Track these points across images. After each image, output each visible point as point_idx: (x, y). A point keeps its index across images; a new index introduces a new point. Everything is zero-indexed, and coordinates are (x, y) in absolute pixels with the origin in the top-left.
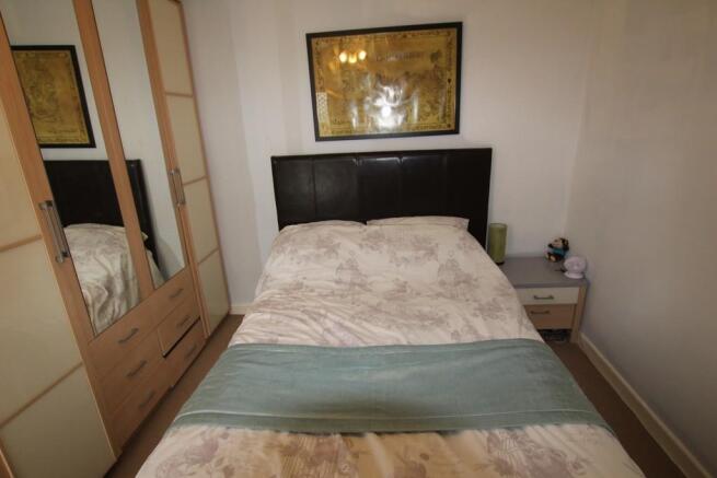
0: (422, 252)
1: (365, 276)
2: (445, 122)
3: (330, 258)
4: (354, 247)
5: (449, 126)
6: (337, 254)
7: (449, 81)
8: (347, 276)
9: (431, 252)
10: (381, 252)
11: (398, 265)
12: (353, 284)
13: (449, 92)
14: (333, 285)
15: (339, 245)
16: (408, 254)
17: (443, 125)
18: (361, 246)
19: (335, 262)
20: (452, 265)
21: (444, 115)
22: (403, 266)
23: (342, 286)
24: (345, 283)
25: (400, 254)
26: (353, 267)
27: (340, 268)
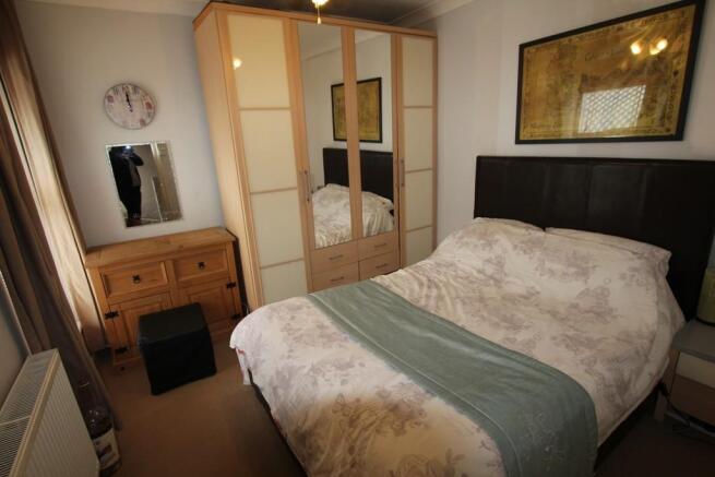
0: (573, 270)
1: (506, 274)
2: (663, 125)
3: (483, 249)
4: (508, 245)
5: (668, 130)
6: (492, 248)
7: (676, 73)
8: (490, 270)
9: (584, 273)
10: (531, 258)
11: (541, 275)
12: (491, 277)
13: (674, 87)
14: (475, 273)
15: (497, 241)
16: (557, 267)
17: (660, 129)
18: (515, 247)
19: (486, 254)
20: (603, 293)
21: (662, 118)
22: (546, 277)
23: (481, 276)
24: (485, 275)
25: (548, 265)
26: (500, 264)
27: (489, 261)
